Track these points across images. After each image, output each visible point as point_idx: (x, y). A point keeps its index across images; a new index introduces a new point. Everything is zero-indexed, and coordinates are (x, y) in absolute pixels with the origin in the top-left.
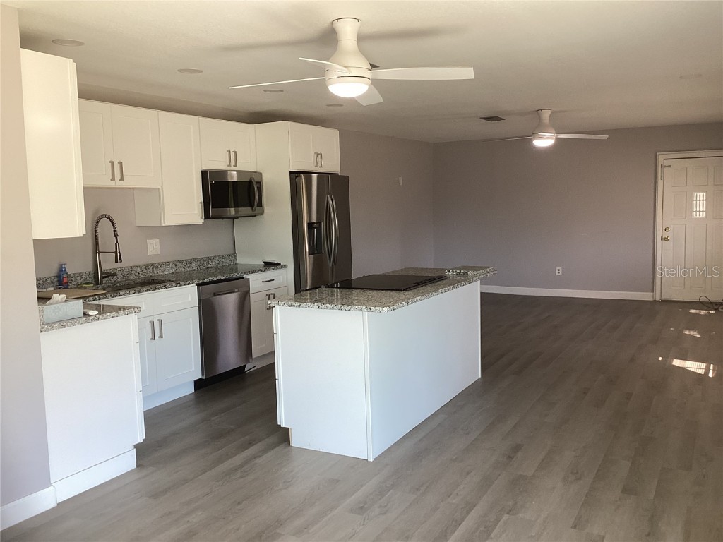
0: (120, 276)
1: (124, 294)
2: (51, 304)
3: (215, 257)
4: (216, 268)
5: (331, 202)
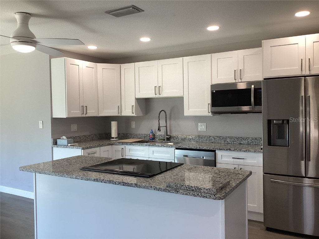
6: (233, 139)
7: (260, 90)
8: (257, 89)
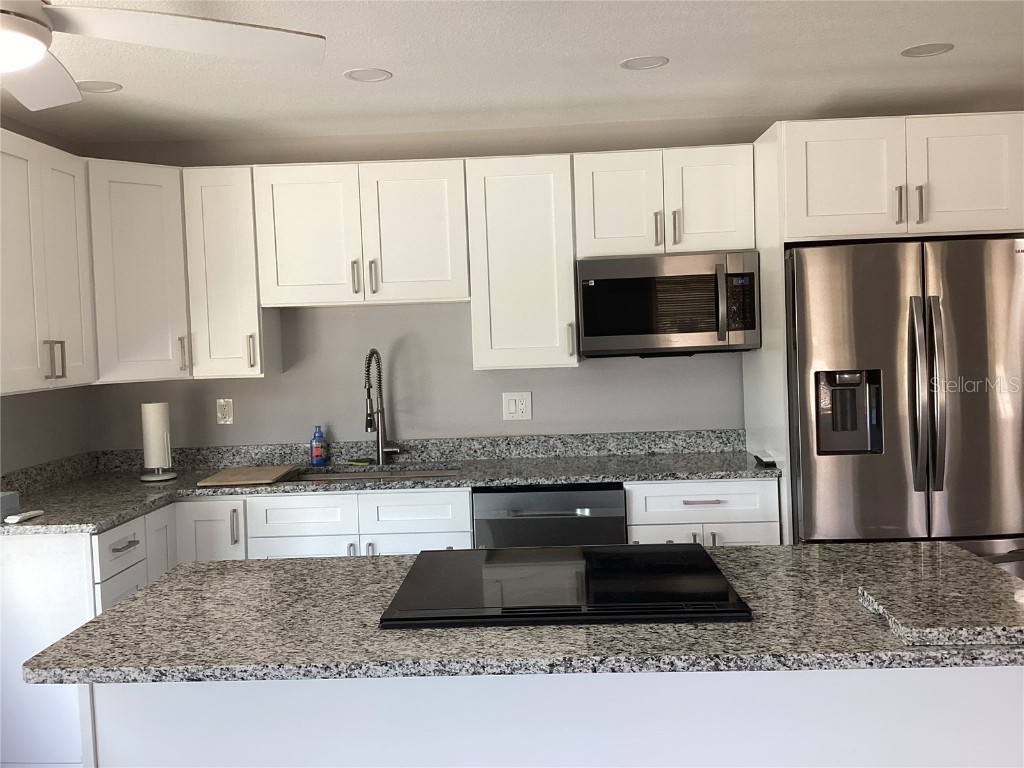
1: (293, 490)
6: (627, 440)
7: (737, 282)
8: (728, 276)
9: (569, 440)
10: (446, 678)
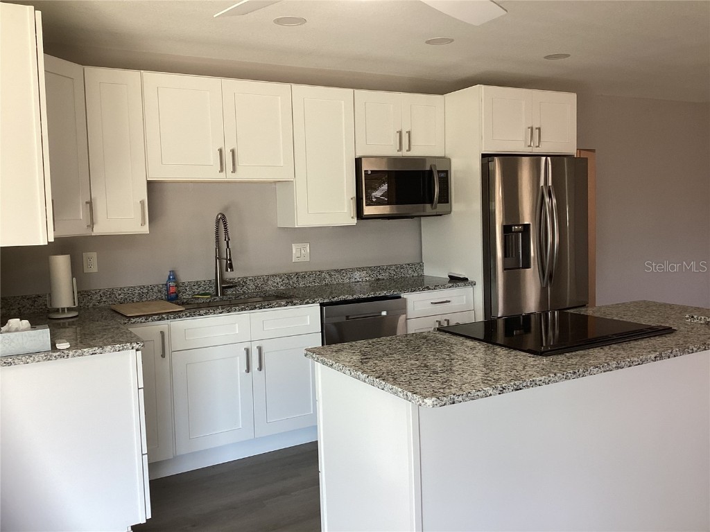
0: (252, 286)
2: (8, 331)
3: (391, 266)
4: (391, 279)
5: (547, 200)
7: (442, 175)
8: (439, 172)
9: (333, 273)
10: (620, 370)
